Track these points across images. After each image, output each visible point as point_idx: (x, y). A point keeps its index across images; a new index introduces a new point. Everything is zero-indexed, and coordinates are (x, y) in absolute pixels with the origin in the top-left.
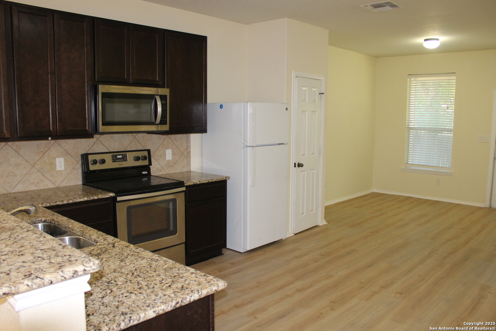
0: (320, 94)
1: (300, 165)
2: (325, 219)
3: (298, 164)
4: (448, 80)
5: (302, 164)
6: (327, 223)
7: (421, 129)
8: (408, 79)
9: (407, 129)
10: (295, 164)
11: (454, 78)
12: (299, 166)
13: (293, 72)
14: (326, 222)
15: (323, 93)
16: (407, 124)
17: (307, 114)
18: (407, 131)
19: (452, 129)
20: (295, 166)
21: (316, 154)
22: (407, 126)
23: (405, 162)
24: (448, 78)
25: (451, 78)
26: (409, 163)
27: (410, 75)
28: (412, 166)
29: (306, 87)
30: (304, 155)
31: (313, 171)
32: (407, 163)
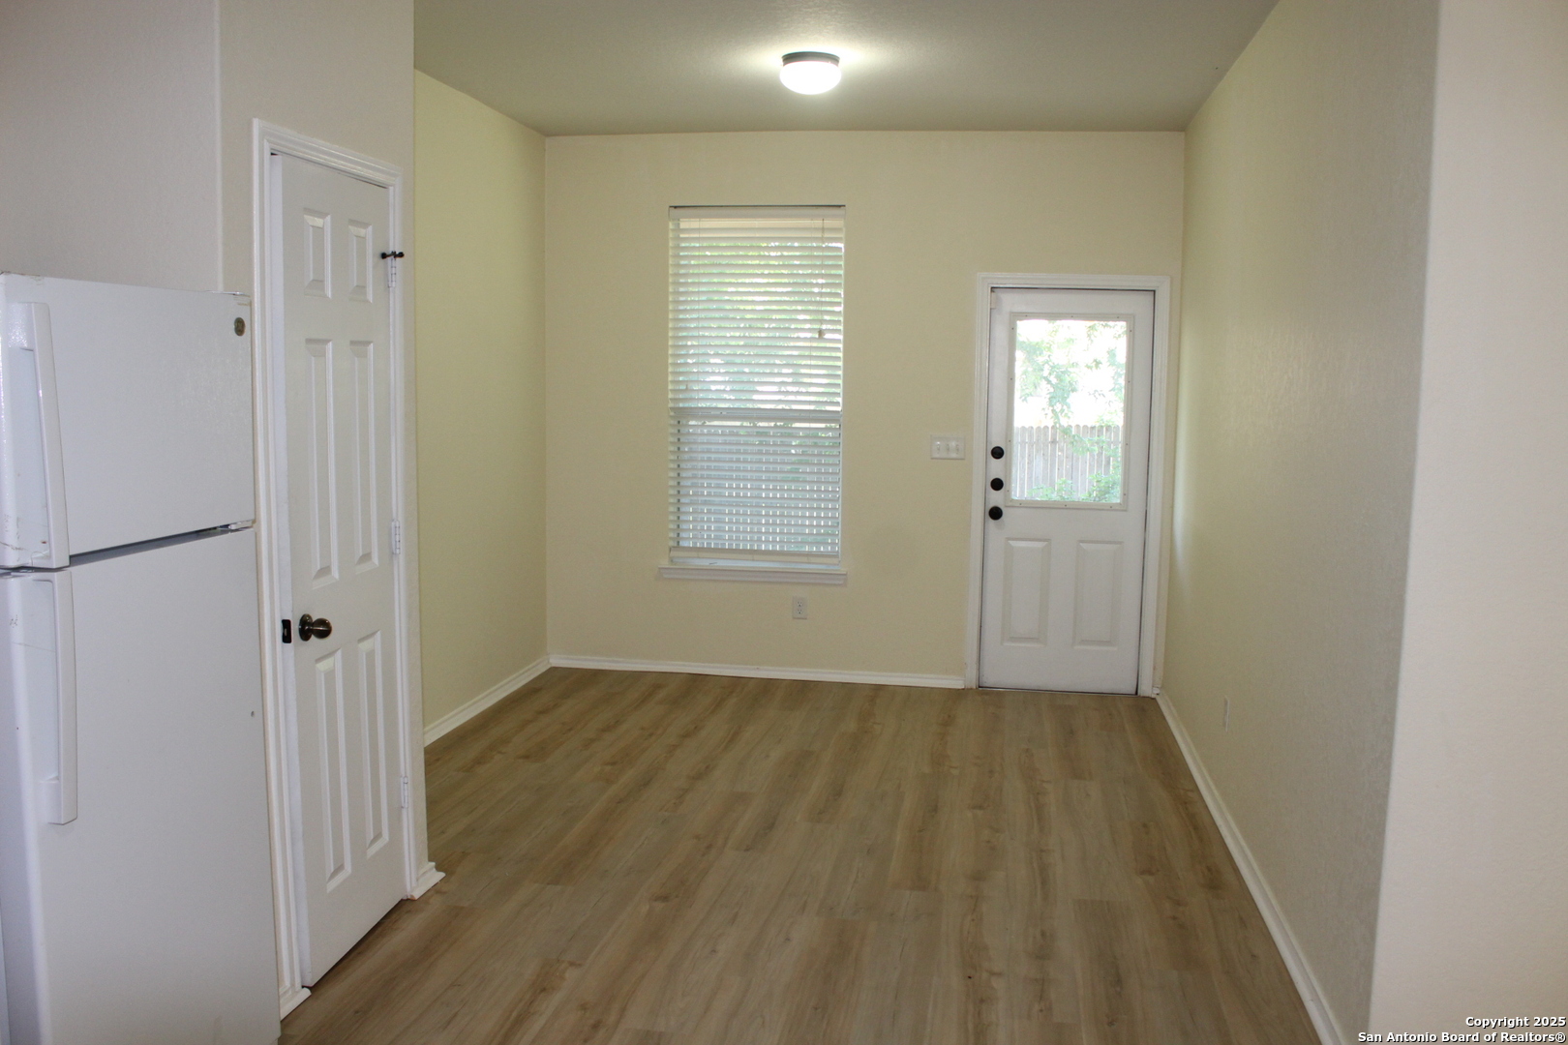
0: (384, 256)
1: (314, 629)
2: (430, 860)
3: (305, 621)
4: (816, 229)
5: (322, 622)
6: (442, 875)
7: (724, 413)
8: (671, 226)
9: (672, 414)
10: (286, 624)
11: (839, 223)
12: (305, 635)
13: (256, 123)
14: (438, 868)
15: (401, 255)
16: (670, 396)
17: (330, 354)
18: (672, 422)
19: (838, 412)
20: (287, 639)
21: (375, 560)
22: (671, 405)
23: (672, 543)
24: (818, 223)
25: (829, 223)
26: (684, 544)
27: (675, 207)
28: (699, 557)
29: (322, 215)
30: (325, 571)
31: (365, 646)
32: (678, 547)
